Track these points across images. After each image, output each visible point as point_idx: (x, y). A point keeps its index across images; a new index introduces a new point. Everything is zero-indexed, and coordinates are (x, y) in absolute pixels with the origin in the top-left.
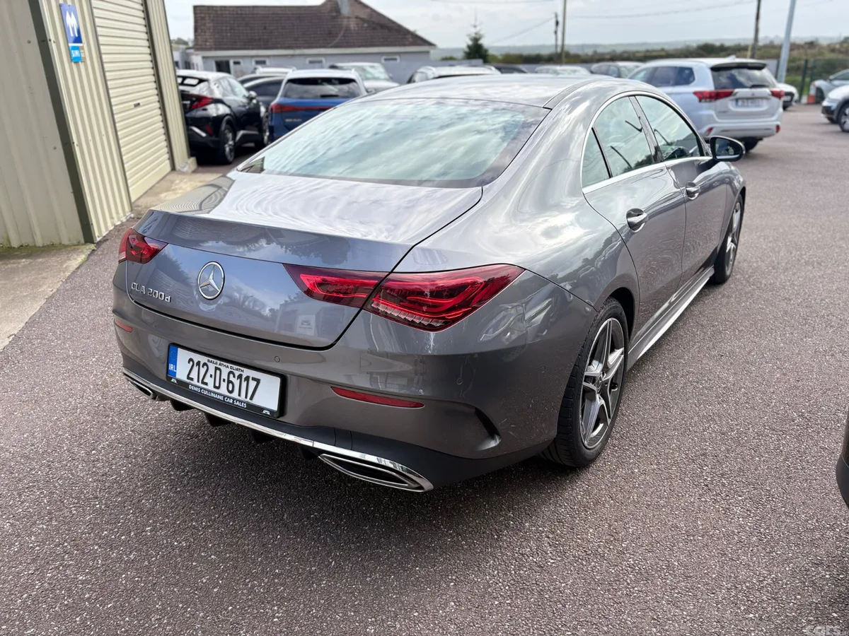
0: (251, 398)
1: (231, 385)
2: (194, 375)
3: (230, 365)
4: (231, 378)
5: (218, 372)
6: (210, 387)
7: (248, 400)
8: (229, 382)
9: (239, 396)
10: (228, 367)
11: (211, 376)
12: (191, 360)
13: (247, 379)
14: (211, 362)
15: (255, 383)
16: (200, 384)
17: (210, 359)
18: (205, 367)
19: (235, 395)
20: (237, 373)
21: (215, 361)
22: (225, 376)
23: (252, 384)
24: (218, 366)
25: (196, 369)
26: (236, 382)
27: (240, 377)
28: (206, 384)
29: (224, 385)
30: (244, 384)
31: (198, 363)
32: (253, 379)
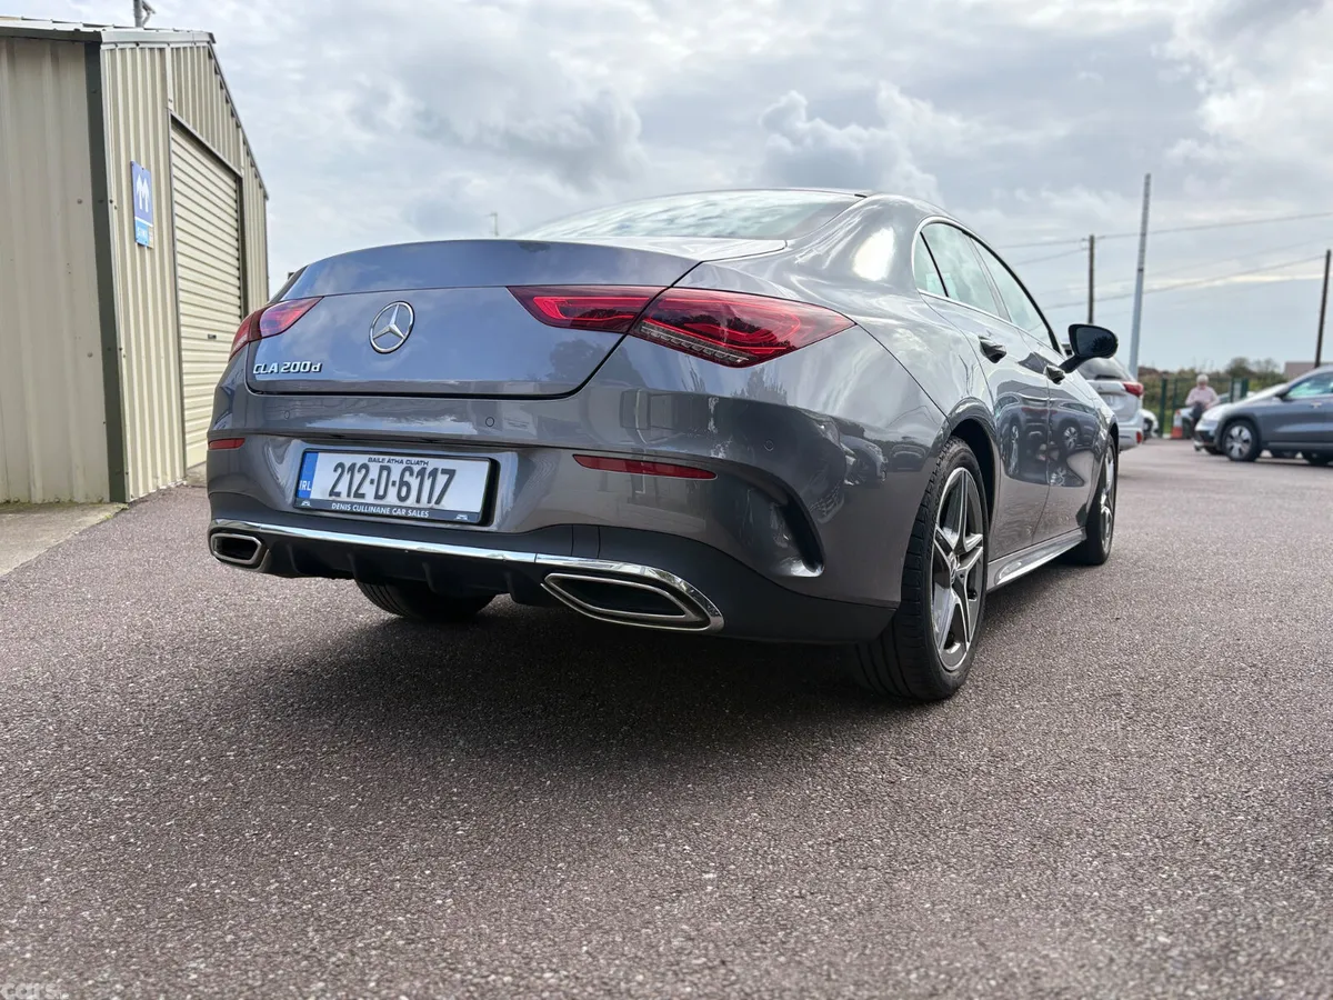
0: (438, 502)
1: (404, 490)
2: (342, 488)
3: (405, 459)
4: (407, 477)
5: (385, 473)
6: (370, 499)
7: (432, 504)
8: (403, 483)
9: (417, 502)
10: (402, 462)
11: (372, 482)
12: (341, 465)
13: (434, 473)
14: (375, 460)
15: (446, 477)
16: (352, 499)
17: (373, 457)
18: (364, 471)
19: (411, 501)
20: (416, 468)
21: (381, 457)
22: (395, 477)
23: (442, 479)
24: (385, 464)
25: (347, 477)
26: (414, 482)
27: (421, 473)
28: (363, 496)
29: (393, 492)
30: (428, 483)
31: (352, 468)
32: (444, 471)
